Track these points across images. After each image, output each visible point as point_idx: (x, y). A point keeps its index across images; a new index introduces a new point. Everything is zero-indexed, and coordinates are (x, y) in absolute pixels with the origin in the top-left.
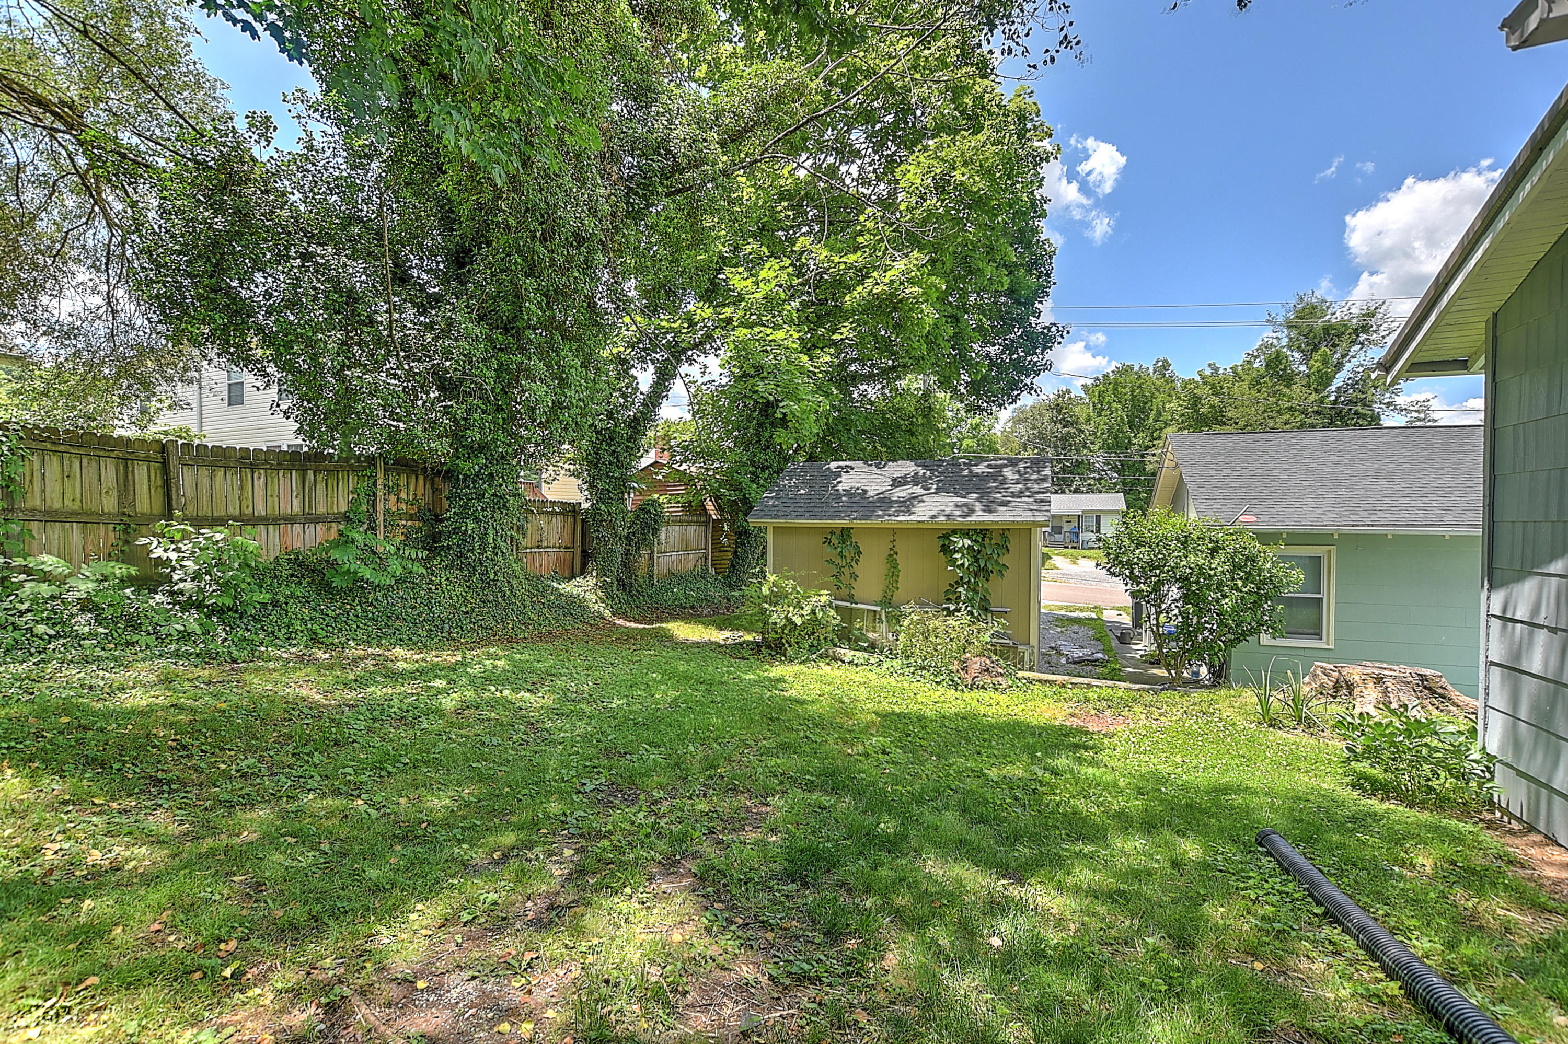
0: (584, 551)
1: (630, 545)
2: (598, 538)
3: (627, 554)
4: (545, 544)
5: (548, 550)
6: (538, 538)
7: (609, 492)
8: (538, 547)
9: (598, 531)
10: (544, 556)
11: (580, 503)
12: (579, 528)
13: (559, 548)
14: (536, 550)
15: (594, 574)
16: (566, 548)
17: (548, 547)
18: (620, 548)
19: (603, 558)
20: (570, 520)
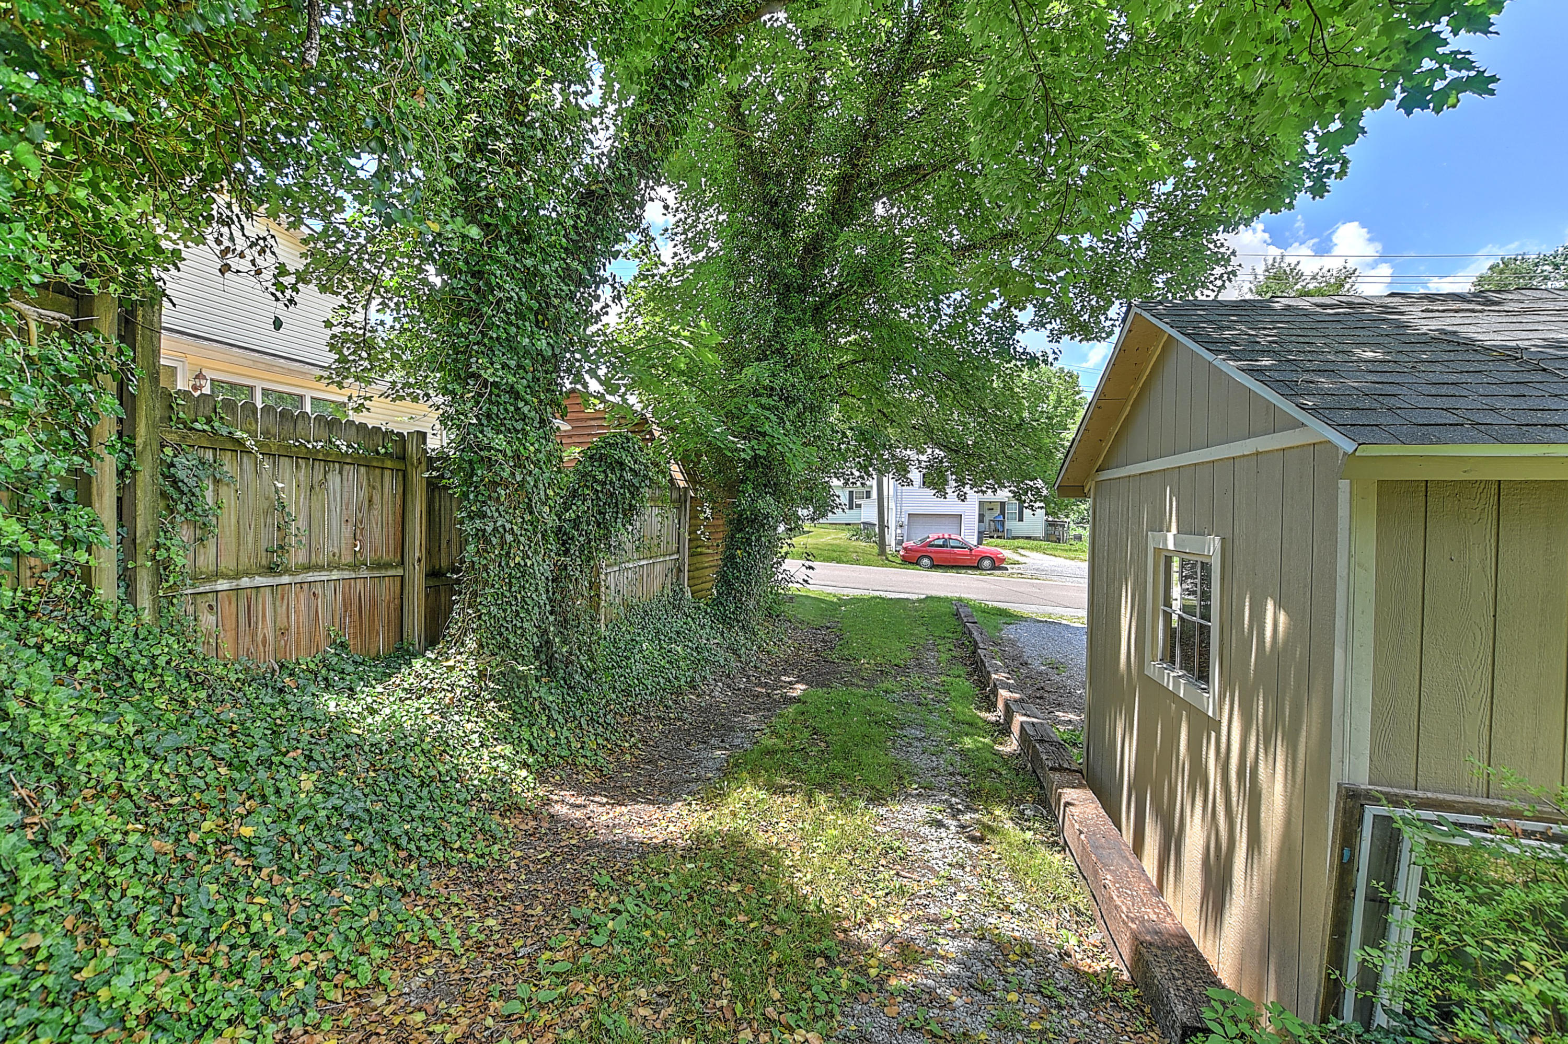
0: (434, 574)
1: (566, 553)
2: (481, 535)
3: (559, 577)
4: (297, 556)
5: (310, 577)
6: (269, 538)
7: (517, 396)
8: (271, 570)
9: (483, 516)
10: (299, 602)
11: (423, 435)
12: (418, 506)
13: (354, 567)
14: (259, 581)
15: (471, 645)
16: (379, 566)
17: (309, 568)
18: (543, 568)
19: (496, 596)
20: (390, 483)
